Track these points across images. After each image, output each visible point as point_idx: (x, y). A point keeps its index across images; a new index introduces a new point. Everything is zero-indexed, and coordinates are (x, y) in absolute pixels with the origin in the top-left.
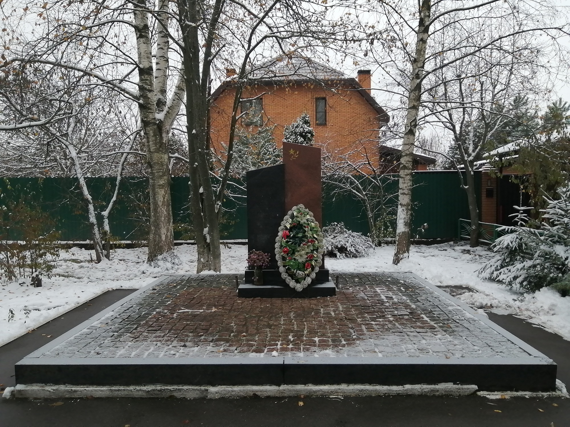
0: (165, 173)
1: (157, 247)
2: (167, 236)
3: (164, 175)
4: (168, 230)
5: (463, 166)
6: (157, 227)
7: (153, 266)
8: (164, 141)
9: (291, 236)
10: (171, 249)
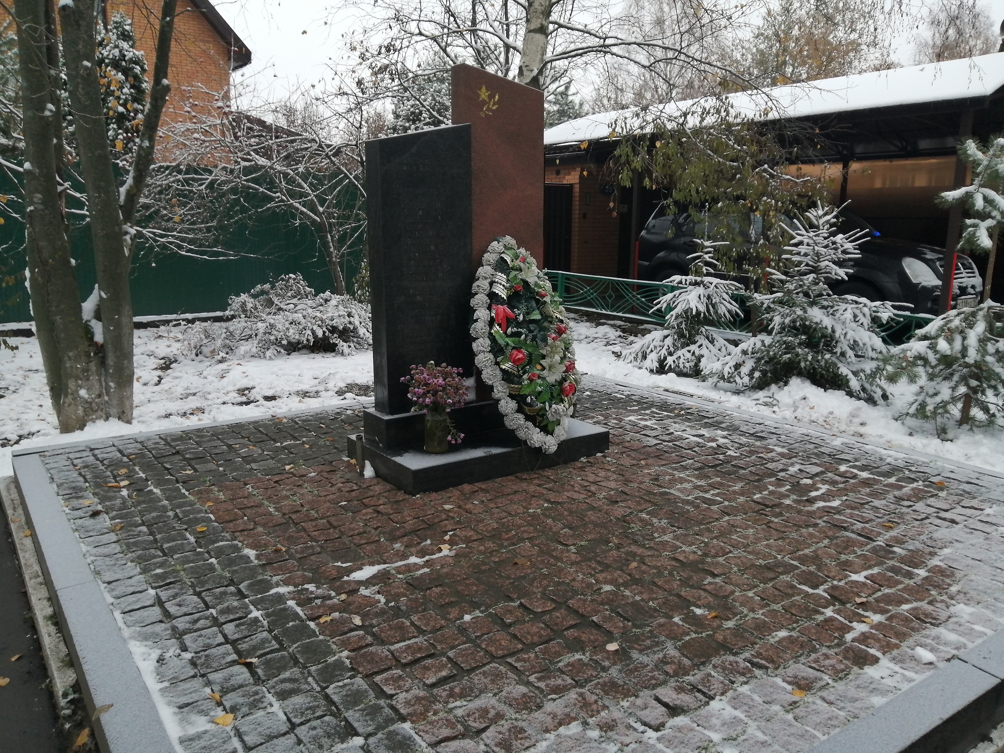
9: (520, 319)
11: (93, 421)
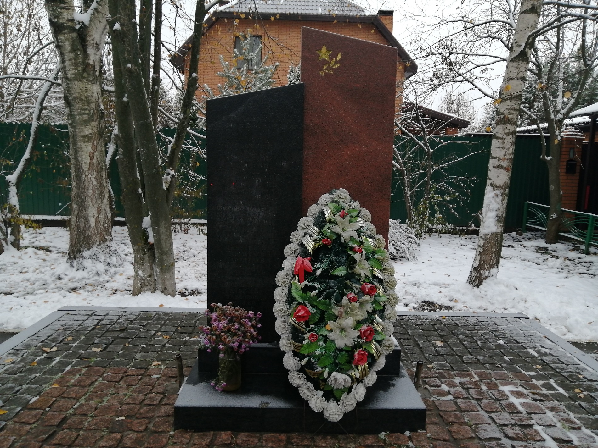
0: (92, 116)
1: (82, 237)
2: (97, 221)
3: (91, 119)
4: (99, 211)
5: (546, 125)
6: (82, 204)
7: (76, 268)
8: (91, 62)
9: (318, 273)
10: (106, 240)
11: (145, 291)
